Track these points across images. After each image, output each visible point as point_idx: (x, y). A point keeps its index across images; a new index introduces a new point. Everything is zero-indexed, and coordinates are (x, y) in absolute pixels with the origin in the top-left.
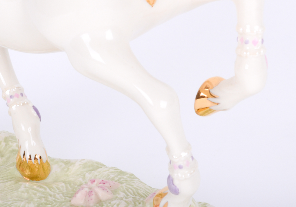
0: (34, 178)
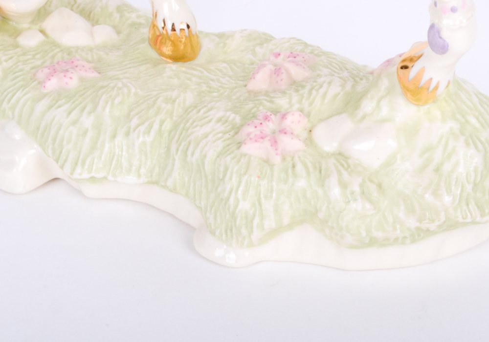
0: (178, 58)
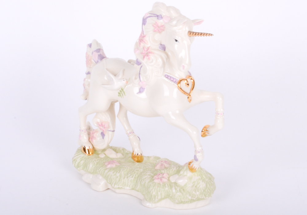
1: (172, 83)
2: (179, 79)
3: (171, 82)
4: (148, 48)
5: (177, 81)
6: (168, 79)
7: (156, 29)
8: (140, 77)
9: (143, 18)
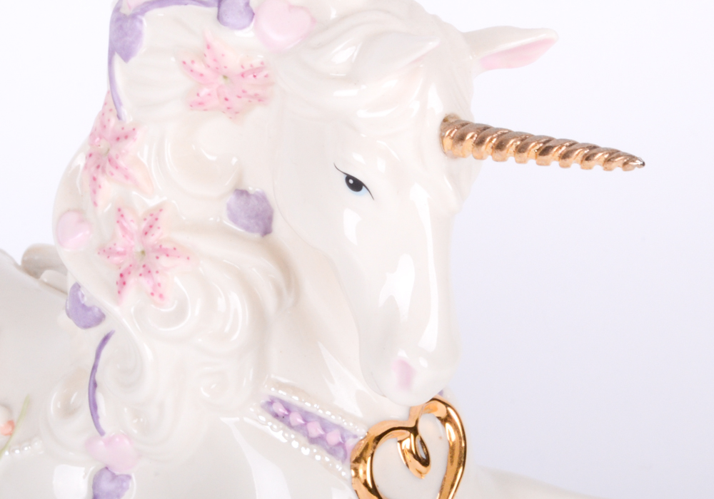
1: (318, 458)
2: (361, 432)
3: (306, 451)
4: (152, 220)
5: (351, 443)
6: (290, 426)
7: (204, 91)
8: (94, 406)
9: (117, 9)
